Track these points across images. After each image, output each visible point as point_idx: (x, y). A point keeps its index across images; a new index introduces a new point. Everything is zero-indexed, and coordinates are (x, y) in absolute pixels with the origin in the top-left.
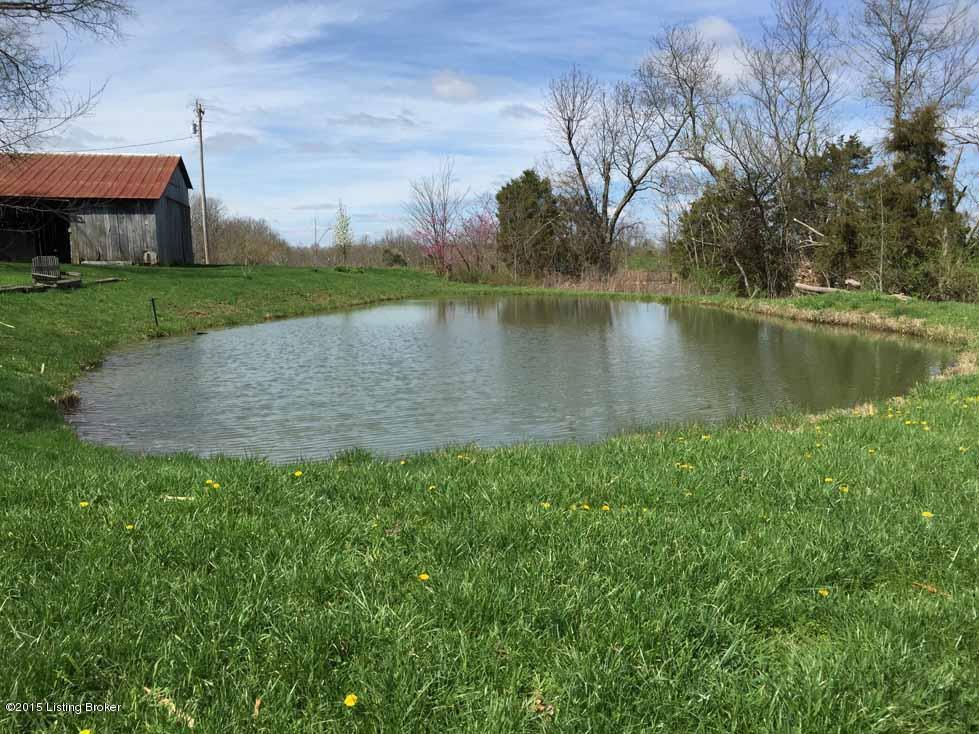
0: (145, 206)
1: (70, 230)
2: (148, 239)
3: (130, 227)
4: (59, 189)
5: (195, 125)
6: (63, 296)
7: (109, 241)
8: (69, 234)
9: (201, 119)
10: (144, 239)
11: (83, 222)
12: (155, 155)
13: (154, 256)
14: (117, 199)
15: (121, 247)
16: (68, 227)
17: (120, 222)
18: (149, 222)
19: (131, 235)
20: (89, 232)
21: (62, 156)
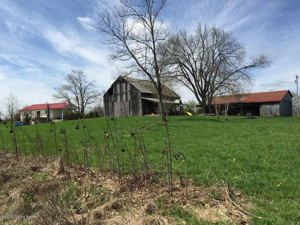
0: (277, 103)
1: (260, 109)
2: (277, 110)
3: (273, 108)
4: (258, 100)
5: (296, 81)
6: (251, 120)
7: (268, 111)
8: (259, 110)
9: (297, 79)
10: (276, 110)
11: (263, 107)
12: (282, 90)
13: (279, 114)
14: (271, 102)
15: (271, 112)
16: (259, 108)
17: (271, 107)
18: (278, 106)
19: (273, 110)
20: (264, 109)
21: (260, 93)
